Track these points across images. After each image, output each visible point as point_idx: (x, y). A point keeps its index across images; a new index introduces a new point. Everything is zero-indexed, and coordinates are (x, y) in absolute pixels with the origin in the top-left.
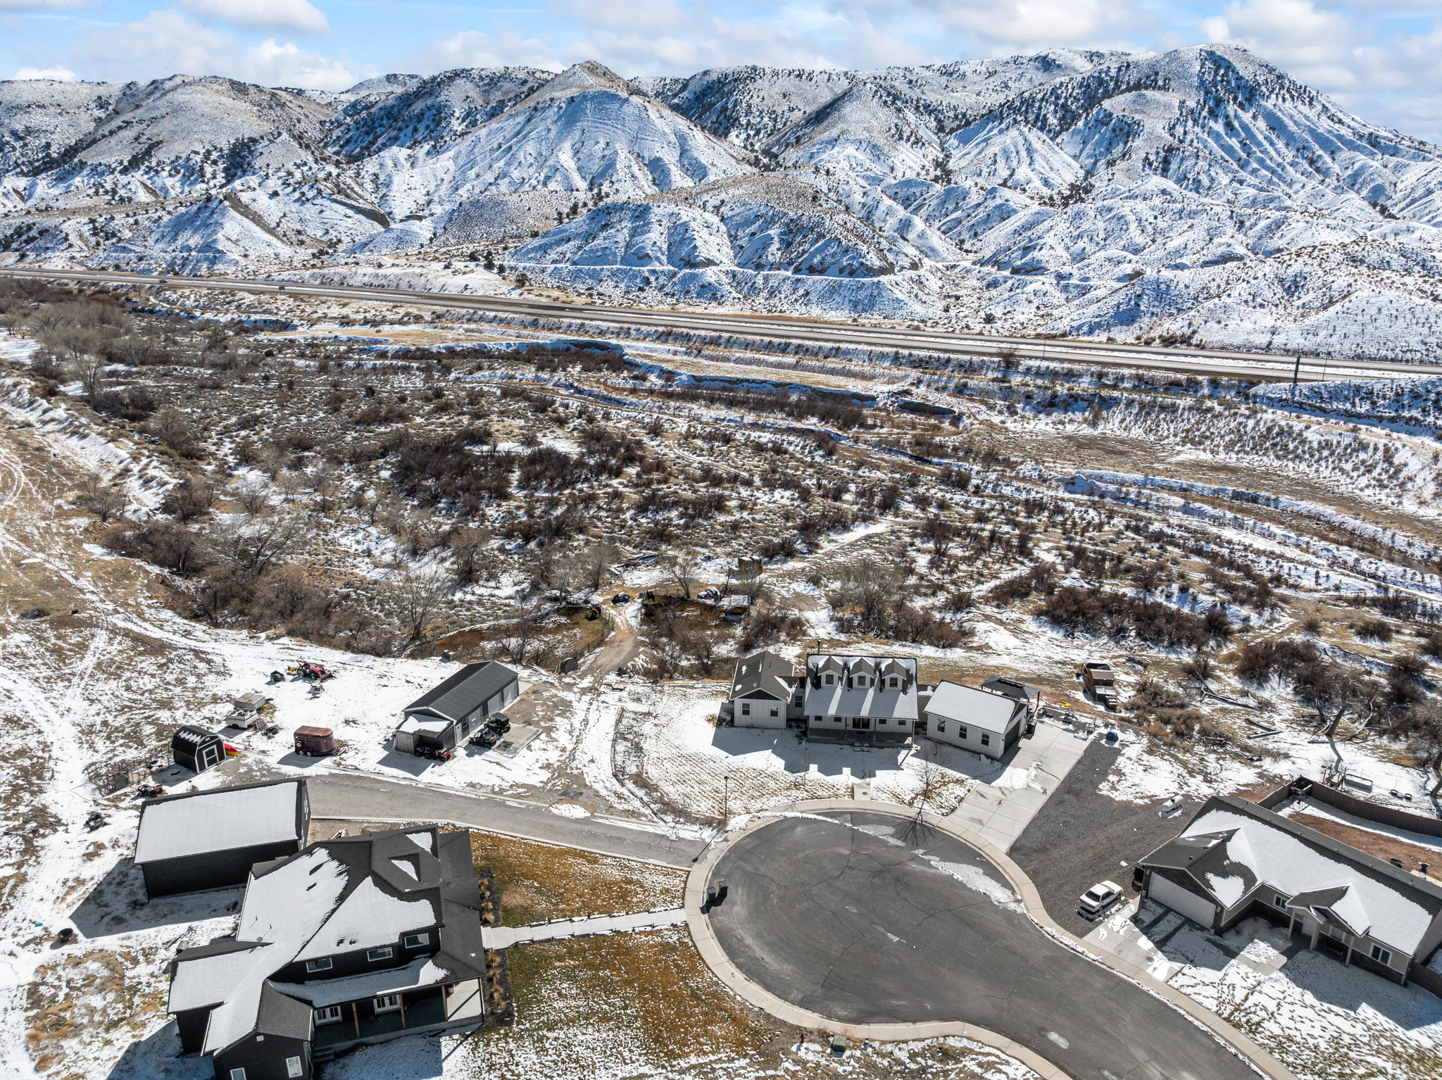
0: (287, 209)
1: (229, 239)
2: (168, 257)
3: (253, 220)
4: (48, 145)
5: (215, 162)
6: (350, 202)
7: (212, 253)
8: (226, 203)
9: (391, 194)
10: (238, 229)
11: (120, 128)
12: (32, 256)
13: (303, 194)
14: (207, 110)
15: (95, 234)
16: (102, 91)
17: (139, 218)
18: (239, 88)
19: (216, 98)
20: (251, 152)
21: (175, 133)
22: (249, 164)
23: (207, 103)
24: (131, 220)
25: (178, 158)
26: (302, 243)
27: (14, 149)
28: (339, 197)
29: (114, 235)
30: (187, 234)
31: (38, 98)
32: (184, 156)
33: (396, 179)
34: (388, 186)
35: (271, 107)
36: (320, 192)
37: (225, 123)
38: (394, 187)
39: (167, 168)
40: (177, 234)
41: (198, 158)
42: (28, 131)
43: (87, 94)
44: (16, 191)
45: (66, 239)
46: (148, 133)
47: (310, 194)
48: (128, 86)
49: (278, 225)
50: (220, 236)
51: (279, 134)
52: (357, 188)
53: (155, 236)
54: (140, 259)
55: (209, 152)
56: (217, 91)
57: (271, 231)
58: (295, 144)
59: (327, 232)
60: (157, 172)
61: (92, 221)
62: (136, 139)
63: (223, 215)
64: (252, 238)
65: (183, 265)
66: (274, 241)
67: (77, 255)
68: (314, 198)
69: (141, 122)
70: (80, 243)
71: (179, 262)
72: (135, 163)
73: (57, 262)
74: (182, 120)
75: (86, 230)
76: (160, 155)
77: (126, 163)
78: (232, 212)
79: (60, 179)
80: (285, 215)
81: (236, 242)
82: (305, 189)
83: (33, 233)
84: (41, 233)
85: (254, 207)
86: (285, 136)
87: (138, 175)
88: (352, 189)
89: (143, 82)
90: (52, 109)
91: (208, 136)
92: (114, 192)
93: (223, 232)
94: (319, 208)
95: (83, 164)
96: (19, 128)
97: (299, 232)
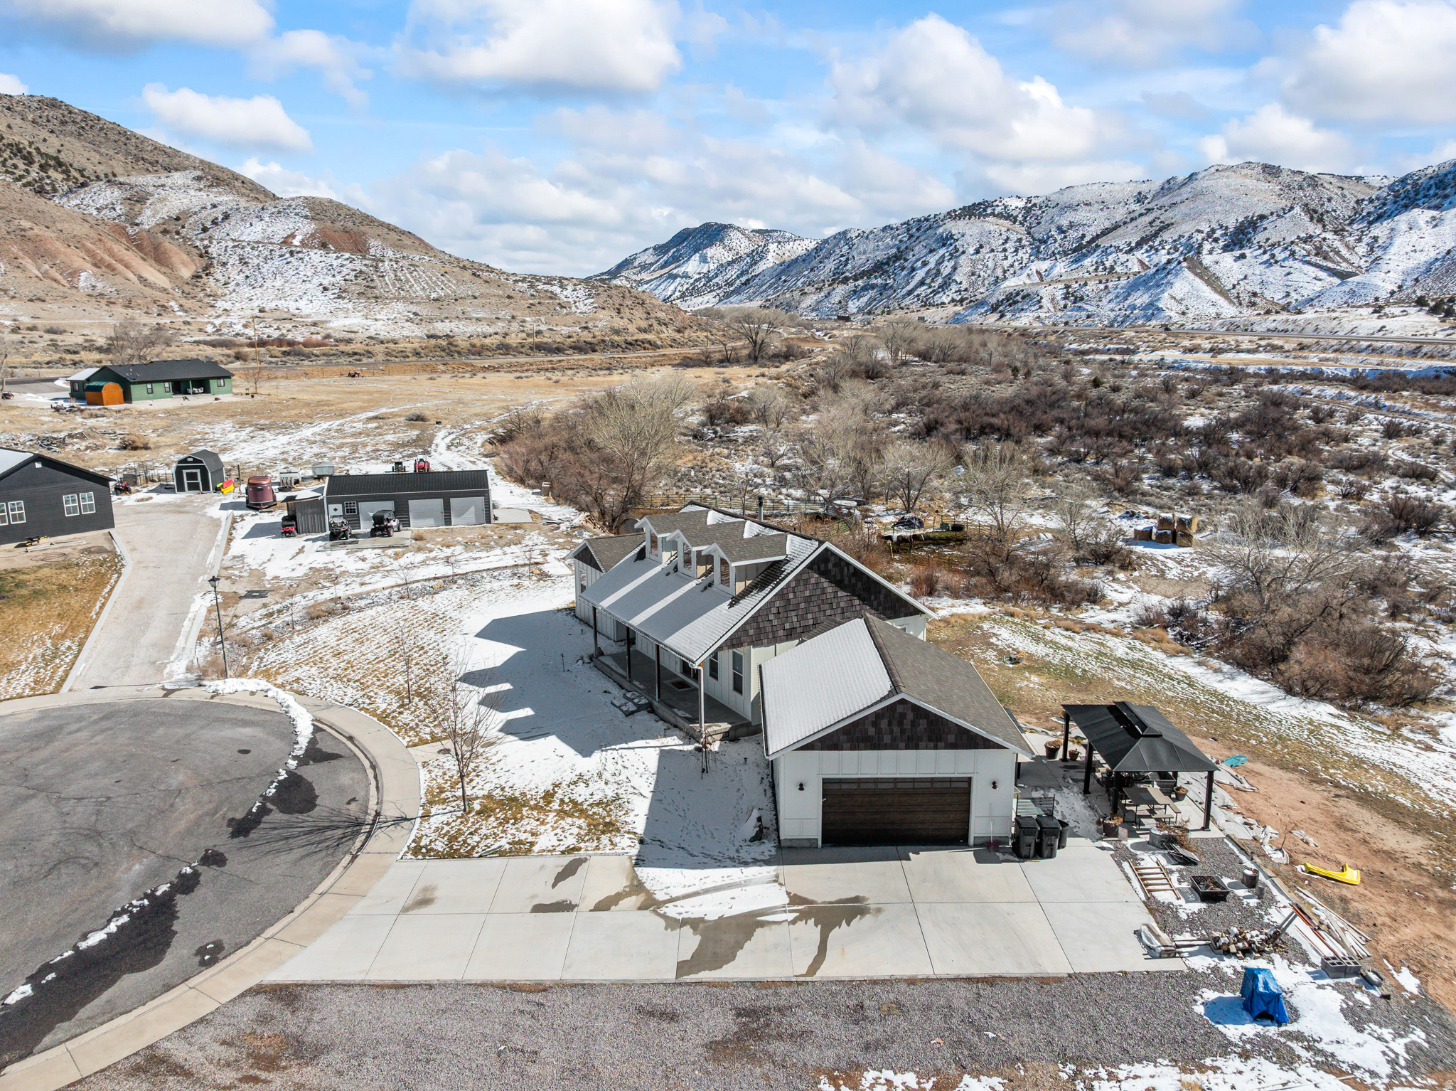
0: (1250, 272)
1: (1173, 298)
2: (1112, 315)
3: (1208, 283)
4: (1084, 236)
5: (1216, 240)
6: (1325, 263)
7: (1152, 309)
8: (1184, 264)
9: (1387, 257)
10: (1186, 290)
11: (1141, 215)
12: (1008, 315)
13: (1273, 256)
14: (1226, 192)
15: (1066, 298)
16: (1144, 188)
17: (1110, 284)
18: (1271, 171)
19: (1240, 180)
20: (1255, 228)
21: (1187, 215)
22: (1249, 240)
23: (1228, 186)
24: (1102, 286)
25: (1181, 236)
26: (1253, 304)
27: (1055, 241)
28: (1313, 259)
29: (1082, 299)
30: (1140, 293)
31: (1088, 198)
32: (1187, 235)
33: (1398, 241)
34: (1385, 248)
35: (1301, 187)
36: (1293, 254)
37: (1240, 203)
38: (1393, 250)
39: (1167, 247)
40: (1129, 295)
41: (1200, 237)
42: (1071, 225)
43: (1132, 190)
44: (1038, 273)
45: (1039, 302)
46: (1162, 218)
47: (1280, 256)
48: (1168, 182)
49: (1234, 287)
50: (1166, 295)
51: (1292, 208)
52: (1344, 252)
53: (1111, 296)
54: (1088, 317)
55: (1213, 231)
56: (1246, 175)
57: (1224, 293)
58: (1307, 218)
59: (1288, 295)
60: (1157, 250)
61: (1067, 287)
62: (1150, 223)
63: (1177, 275)
64: (1198, 297)
65: (1123, 322)
66: (1222, 301)
67: (1043, 315)
68: (1284, 260)
69: (1160, 209)
70: (1050, 306)
71: (1120, 319)
72: (1139, 244)
73: (1025, 320)
74: (1200, 204)
75: (1059, 295)
76: (1167, 236)
77: (1133, 245)
78: (1187, 273)
79: (1076, 261)
80: (1246, 277)
81: (1179, 302)
82: (1276, 251)
83: (1019, 298)
84: (1023, 298)
85: (1215, 269)
86: (1297, 209)
87: (1140, 254)
88: (1338, 253)
89: (1182, 177)
90: (1096, 206)
91: (1217, 217)
92: (1112, 268)
93: (1170, 291)
94: (1287, 270)
95: (1098, 246)
96: (1064, 222)
97: (1255, 294)
